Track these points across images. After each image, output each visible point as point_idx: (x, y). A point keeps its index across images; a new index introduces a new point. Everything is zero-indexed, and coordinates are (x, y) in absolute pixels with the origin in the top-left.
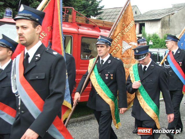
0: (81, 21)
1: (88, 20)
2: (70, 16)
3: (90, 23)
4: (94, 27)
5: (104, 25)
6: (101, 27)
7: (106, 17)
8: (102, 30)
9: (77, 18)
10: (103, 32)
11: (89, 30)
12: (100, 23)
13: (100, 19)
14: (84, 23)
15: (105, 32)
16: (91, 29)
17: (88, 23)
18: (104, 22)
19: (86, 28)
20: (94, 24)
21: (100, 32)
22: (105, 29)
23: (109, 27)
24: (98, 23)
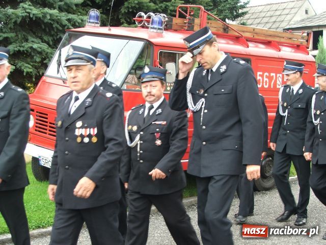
0: (215, 29)
1: (228, 27)
2: (197, 21)
3: (231, 33)
4: (237, 39)
5: (255, 35)
6: (249, 38)
7: (253, 20)
8: (250, 44)
9: (208, 23)
11: (228, 43)
12: (247, 32)
14: (221, 31)
15: (257, 47)
16: (231, 42)
17: (227, 33)
18: (254, 30)
20: (238, 34)
21: (248, 47)
22: (255, 42)
23: (264, 38)
24: (243, 32)
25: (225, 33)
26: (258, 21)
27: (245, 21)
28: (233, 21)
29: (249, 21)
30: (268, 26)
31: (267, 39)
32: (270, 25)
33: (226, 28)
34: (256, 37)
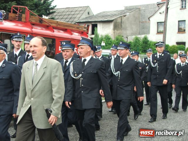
0: (35, 21)
2: (24, 16)
3: (44, 23)
4: (47, 27)
5: (58, 25)
6: (54, 27)
7: (59, 16)
8: (55, 30)
9: (30, 17)
10: (57, 32)
11: (42, 29)
12: (53, 23)
13: (53, 19)
14: (38, 22)
15: (59, 32)
16: (44, 29)
17: (42, 23)
18: (57, 22)
19: (39, 28)
20: (48, 24)
21: (54, 32)
22: (58, 29)
23: (63, 27)
24: (51, 23)
25: (41, 23)
26: (61, 17)
27: (54, 17)
28: (47, 16)
29: (56, 17)
30: (67, 20)
31: (65, 27)
32: (68, 20)
33: (41, 21)
34: (58, 26)
